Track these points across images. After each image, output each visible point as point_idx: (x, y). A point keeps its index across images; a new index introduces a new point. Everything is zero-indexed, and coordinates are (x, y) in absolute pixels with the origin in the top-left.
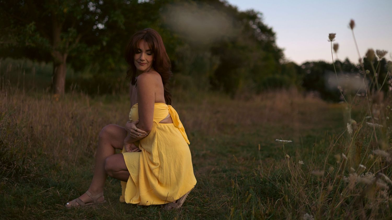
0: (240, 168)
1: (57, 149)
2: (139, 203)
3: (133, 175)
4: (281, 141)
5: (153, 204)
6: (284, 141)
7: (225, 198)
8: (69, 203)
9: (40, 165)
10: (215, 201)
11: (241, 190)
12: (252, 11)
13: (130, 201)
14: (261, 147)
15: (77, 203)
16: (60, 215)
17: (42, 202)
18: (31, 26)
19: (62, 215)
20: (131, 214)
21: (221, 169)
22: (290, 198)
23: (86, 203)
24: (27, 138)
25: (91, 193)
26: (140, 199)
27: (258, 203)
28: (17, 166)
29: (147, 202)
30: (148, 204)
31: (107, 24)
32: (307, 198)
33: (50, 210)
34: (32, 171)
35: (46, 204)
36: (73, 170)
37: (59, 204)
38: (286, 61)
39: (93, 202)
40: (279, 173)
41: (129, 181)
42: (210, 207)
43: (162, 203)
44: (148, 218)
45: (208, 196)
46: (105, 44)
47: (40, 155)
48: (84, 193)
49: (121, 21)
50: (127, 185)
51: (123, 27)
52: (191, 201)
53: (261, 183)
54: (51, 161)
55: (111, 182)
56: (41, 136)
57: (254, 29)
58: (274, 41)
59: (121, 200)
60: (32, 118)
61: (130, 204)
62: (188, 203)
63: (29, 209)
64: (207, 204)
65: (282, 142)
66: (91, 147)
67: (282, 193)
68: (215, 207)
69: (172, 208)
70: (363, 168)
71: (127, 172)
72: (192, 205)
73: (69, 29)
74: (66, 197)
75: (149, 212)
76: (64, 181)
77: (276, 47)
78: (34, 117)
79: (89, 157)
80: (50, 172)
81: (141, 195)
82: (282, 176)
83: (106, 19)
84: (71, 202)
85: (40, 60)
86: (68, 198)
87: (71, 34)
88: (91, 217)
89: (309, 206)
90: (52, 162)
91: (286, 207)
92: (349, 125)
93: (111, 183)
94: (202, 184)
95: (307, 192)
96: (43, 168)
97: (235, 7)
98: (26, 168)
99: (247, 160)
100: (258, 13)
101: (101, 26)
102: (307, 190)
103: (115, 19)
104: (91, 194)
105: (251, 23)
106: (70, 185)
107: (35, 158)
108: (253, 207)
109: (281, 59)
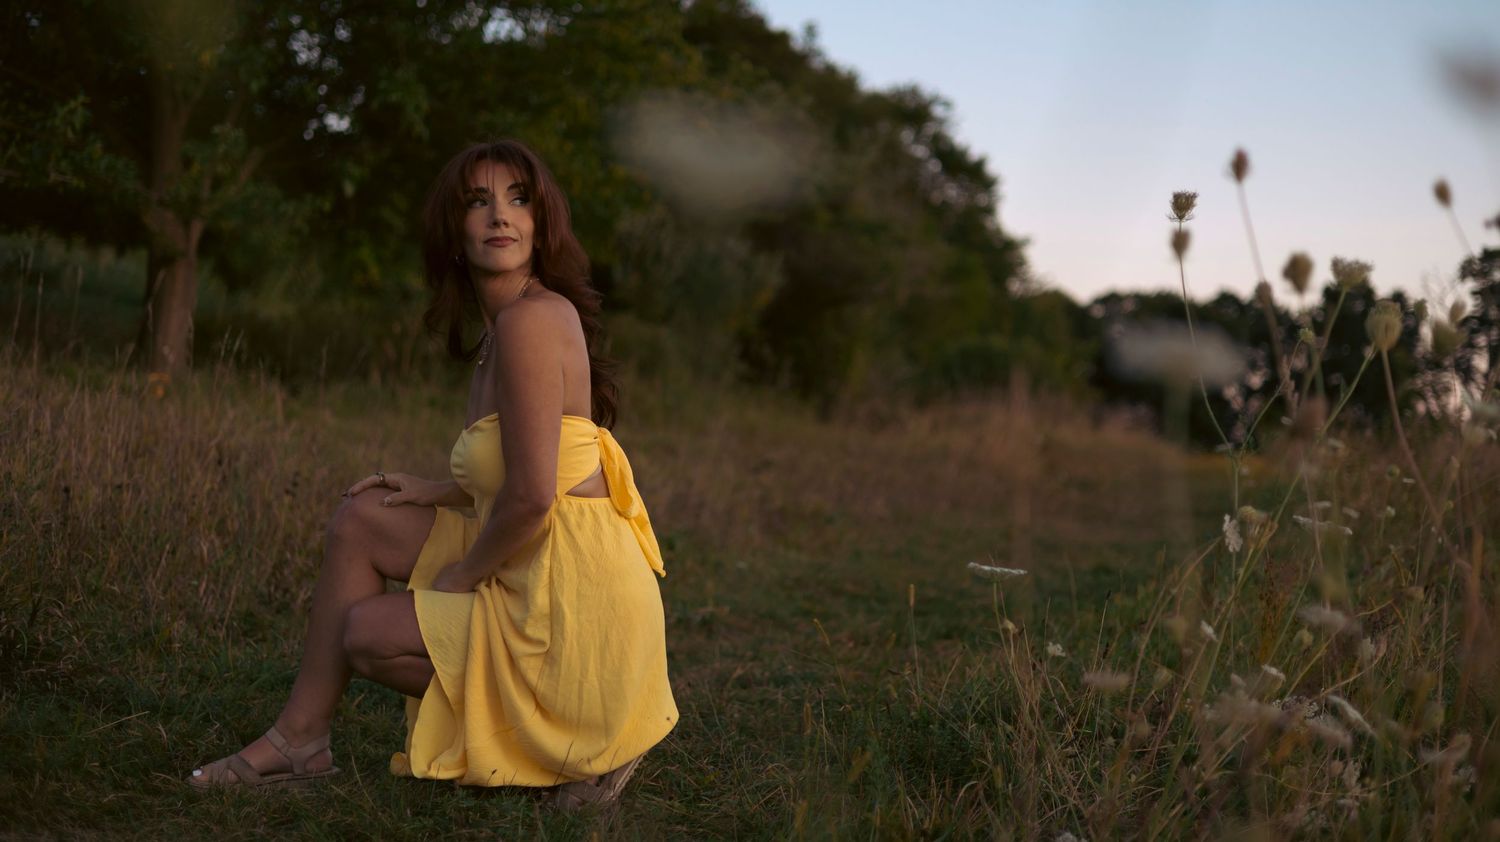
0: (840, 670)
1: (158, 574)
2: (461, 777)
3: (444, 671)
4: (986, 568)
5: (513, 783)
6: (998, 570)
7: (777, 773)
8: (203, 772)
9: (95, 630)
10: (740, 785)
11: (838, 749)
12: (914, 92)
13: (429, 768)
14: (920, 600)
15: (230, 772)
16: (169, 811)
17: (103, 765)
18: (72, 112)
19: (177, 813)
20: (430, 817)
21: (767, 674)
22: (1013, 779)
23: (263, 774)
24: (47, 530)
25: (284, 737)
26: (465, 761)
27: (896, 794)
28: (9, 632)
29: (494, 772)
30: (496, 781)
31: (361, 116)
32: (1075, 785)
33: (130, 793)
34: (64, 650)
35: (117, 770)
36: (215, 653)
37: (163, 773)
38: (1034, 286)
39: (292, 772)
40: (978, 690)
41: (430, 694)
42: (720, 804)
43: (548, 782)
44: (492, 834)
45: (716, 766)
46: (349, 189)
47: (94, 593)
48: (258, 737)
49: (416, 106)
50: (421, 709)
51: (421, 129)
52: (652, 781)
53: (910, 726)
54: (136, 618)
55: (357, 701)
56: (99, 525)
57: (918, 163)
58: (990, 210)
59: (395, 766)
60: (68, 456)
61: (427, 781)
62: (639, 785)
63: (54, 785)
64: (709, 793)
65: (993, 573)
66: (286, 572)
67: (987, 760)
68: (740, 804)
69: (583, 803)
70: (1276, 679)
71: (423, 661)
72: (655, 794)
73: (217, 129)
74: (192, 748)
75: (496, 812)
76: (183, 691)
77: (998, 232)
78: (74, 452)
79: (278, 612)
80: (130, 659)
81: (469, 746)
82: (986, 702)
83: (358, 99)
84: (208, 767)
85: (94, 241)
86: (199, 752)
87: (221, 149)
88: (283, 823)
89: (1078, 811)
90: (140, 620)
91: (996, 809)
92: (1231, 519)
93: (358, 706)
94: (694, 723)
95: (1076, 763)
96: (103, 642)
97: (850, 73)
98: (41, 638)
99: (866, 643)
100: (935, 100)
101: (337, 123)
102: (1075, 756)
103: (394, 97)
104: (284, 741)
105: (907, 135)
106: (204, 708)
107: (76, 604)
108: (877, 806)
109: (1014, 279)
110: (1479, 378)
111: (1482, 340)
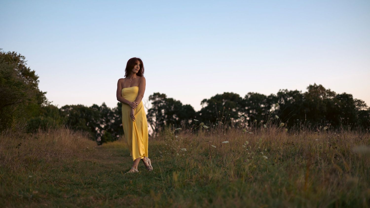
58: (36, 85)
110: (154, 123)
111: (154, 114)
